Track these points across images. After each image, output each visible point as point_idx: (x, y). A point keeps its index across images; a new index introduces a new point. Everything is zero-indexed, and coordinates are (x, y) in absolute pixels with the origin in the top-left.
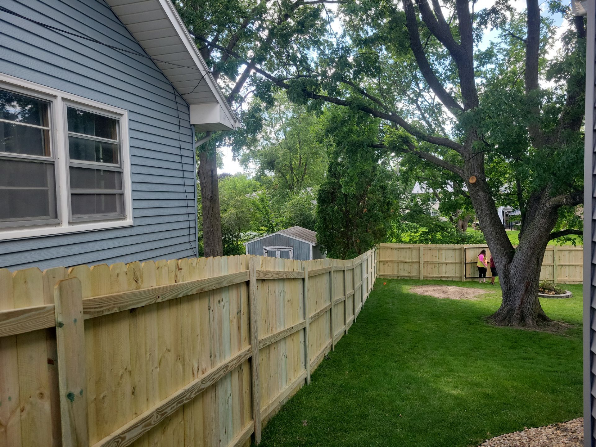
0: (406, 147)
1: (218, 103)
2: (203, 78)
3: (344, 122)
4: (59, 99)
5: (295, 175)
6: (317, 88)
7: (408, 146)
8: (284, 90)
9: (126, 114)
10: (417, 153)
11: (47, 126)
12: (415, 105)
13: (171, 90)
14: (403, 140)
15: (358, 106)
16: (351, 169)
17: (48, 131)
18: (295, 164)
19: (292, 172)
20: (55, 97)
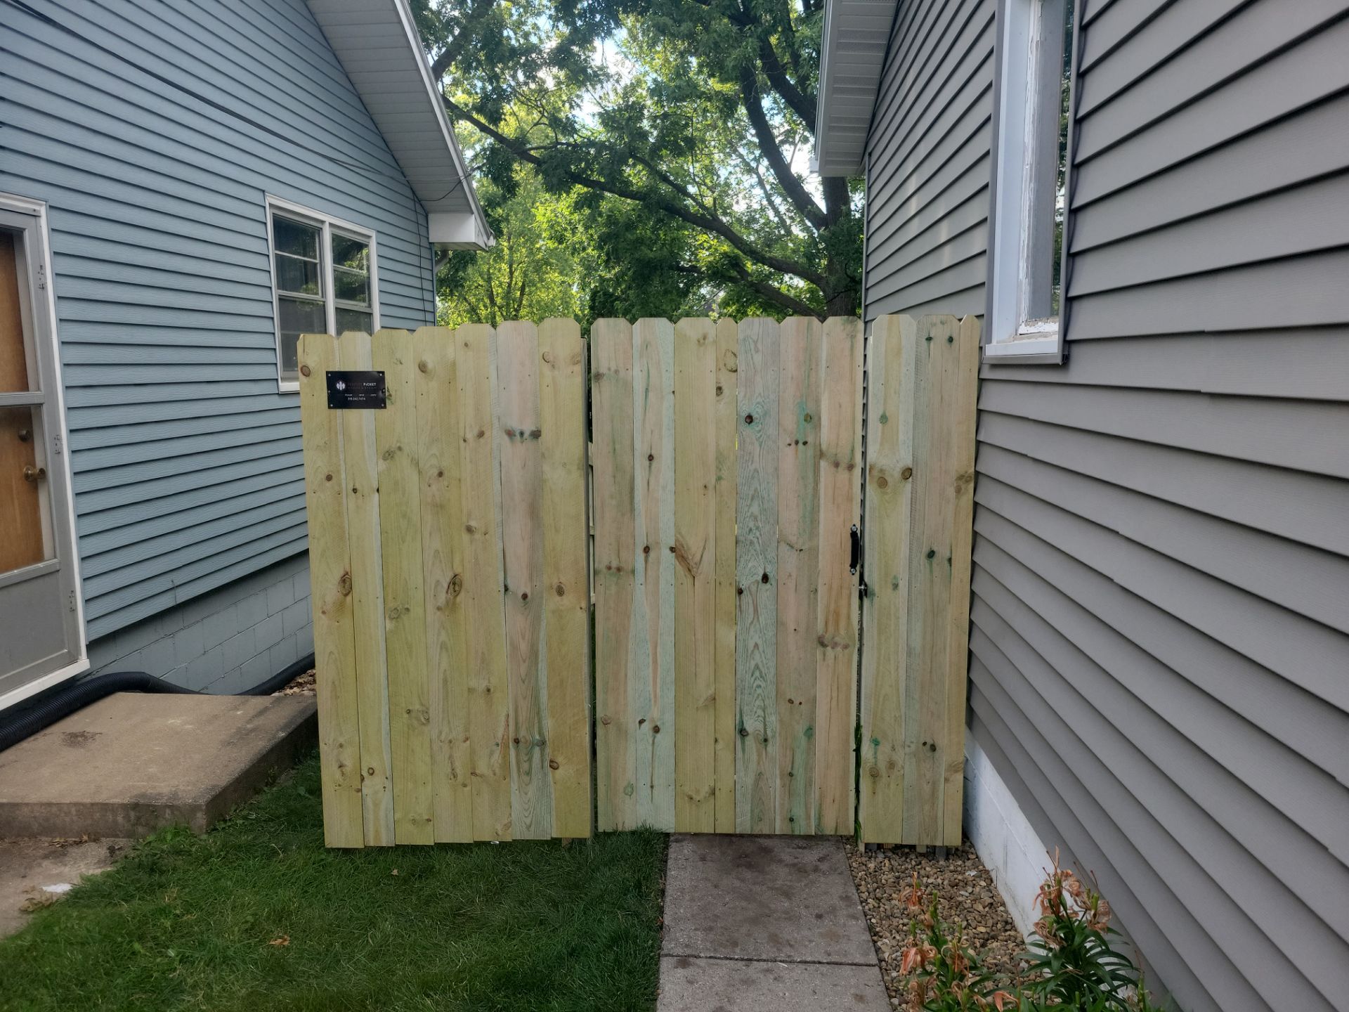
0: (734, 273)
1: (473, 213)
2: (460, 182)
3: (630, 226)
4: (327, 224)
5: (500, 308)
6: (588, 167)
7: (738, 272)
8: (531, 165)
9: (373, 234)
10: (752, 284)
11: (315, 258)
12: (755, 176)
13: (410, 195)
14: (730, 261)
15: (658, 203)
16: (639, 307)
17: (316, 264)
18: (501, 284)
19: (493, 302)
20: (323, 222)
